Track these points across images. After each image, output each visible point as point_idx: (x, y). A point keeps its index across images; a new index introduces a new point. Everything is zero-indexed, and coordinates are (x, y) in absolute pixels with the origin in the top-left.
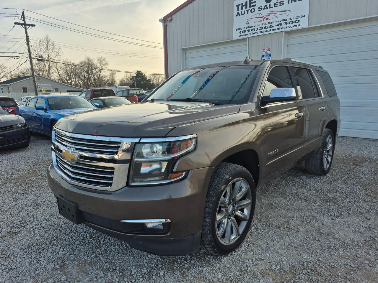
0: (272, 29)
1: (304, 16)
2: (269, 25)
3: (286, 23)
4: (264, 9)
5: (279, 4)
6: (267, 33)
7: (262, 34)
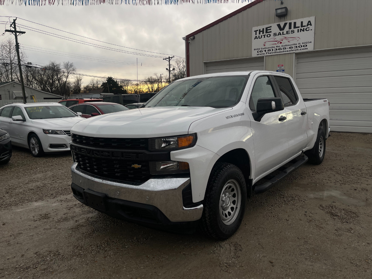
0: (285, 50)
1: (311, 42)
2: (282, 48)
3: (297, 47)
4: (278, 35)
5: (290, 32)
6: (281, 53)
7: (277, 54)
